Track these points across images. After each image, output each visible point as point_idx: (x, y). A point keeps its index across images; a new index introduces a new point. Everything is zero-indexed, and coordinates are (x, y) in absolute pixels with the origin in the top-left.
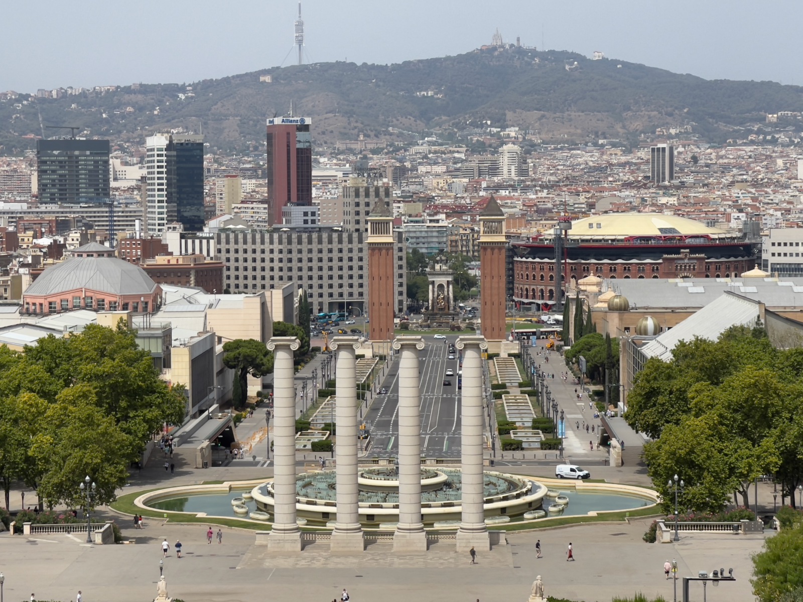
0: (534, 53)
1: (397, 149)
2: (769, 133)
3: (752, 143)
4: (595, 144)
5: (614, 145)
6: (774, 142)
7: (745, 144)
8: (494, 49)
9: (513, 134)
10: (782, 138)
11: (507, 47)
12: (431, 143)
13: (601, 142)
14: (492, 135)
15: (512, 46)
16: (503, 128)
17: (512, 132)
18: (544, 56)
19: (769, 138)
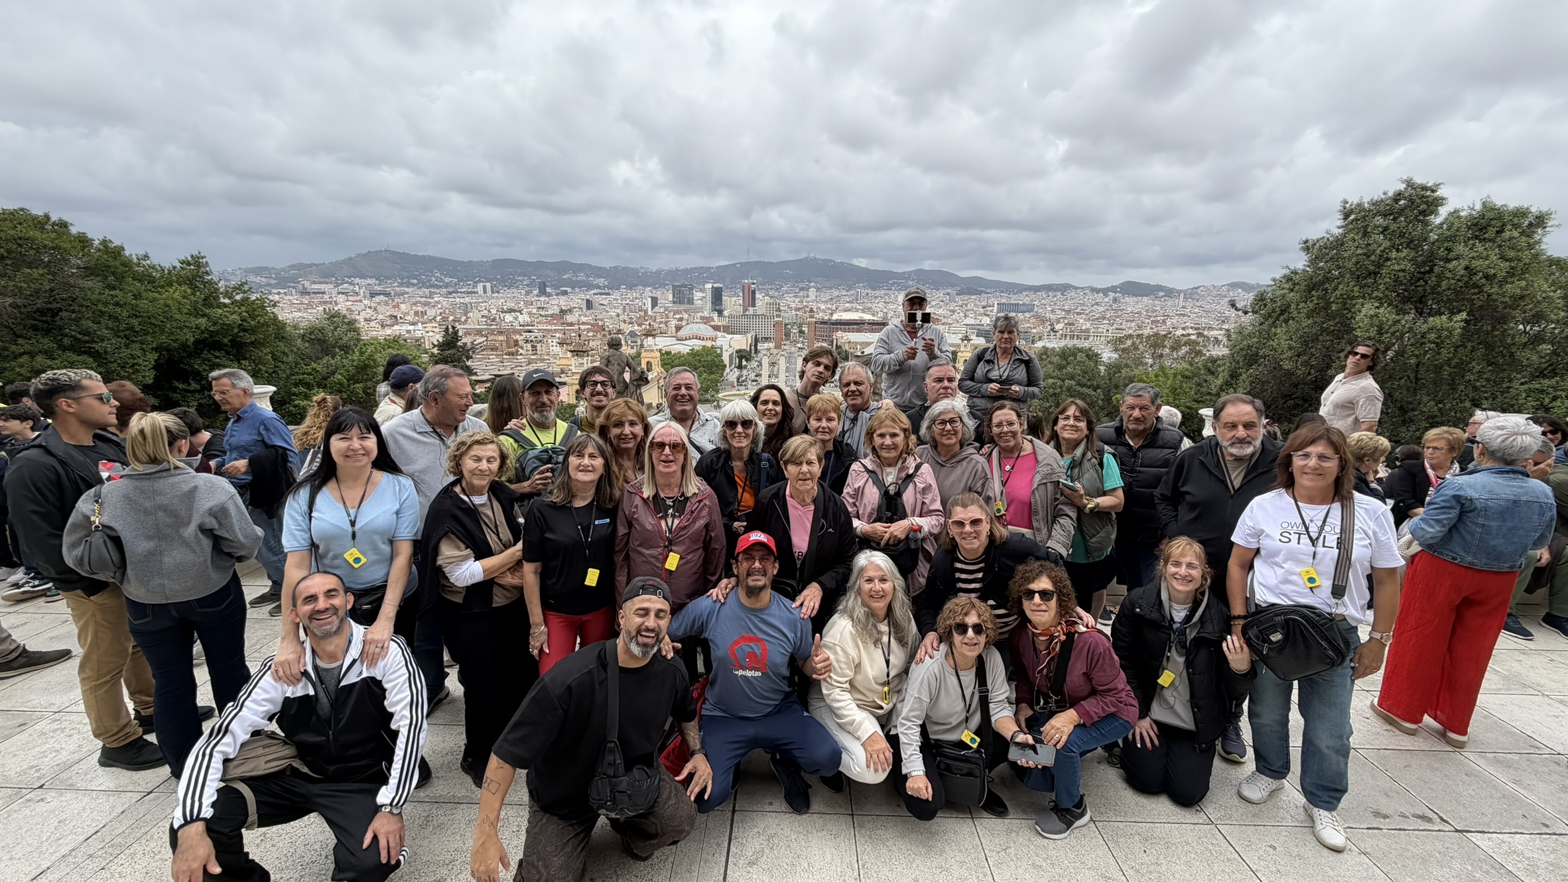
0: (820, 260)
5: (843, 289)
8: (808, 258)
9: (813, 285)
12: (788, 288)
13: (840, 288)
14: (807, 285)
15: (813, 257)
16: (810, 283)
18: (823, 261)
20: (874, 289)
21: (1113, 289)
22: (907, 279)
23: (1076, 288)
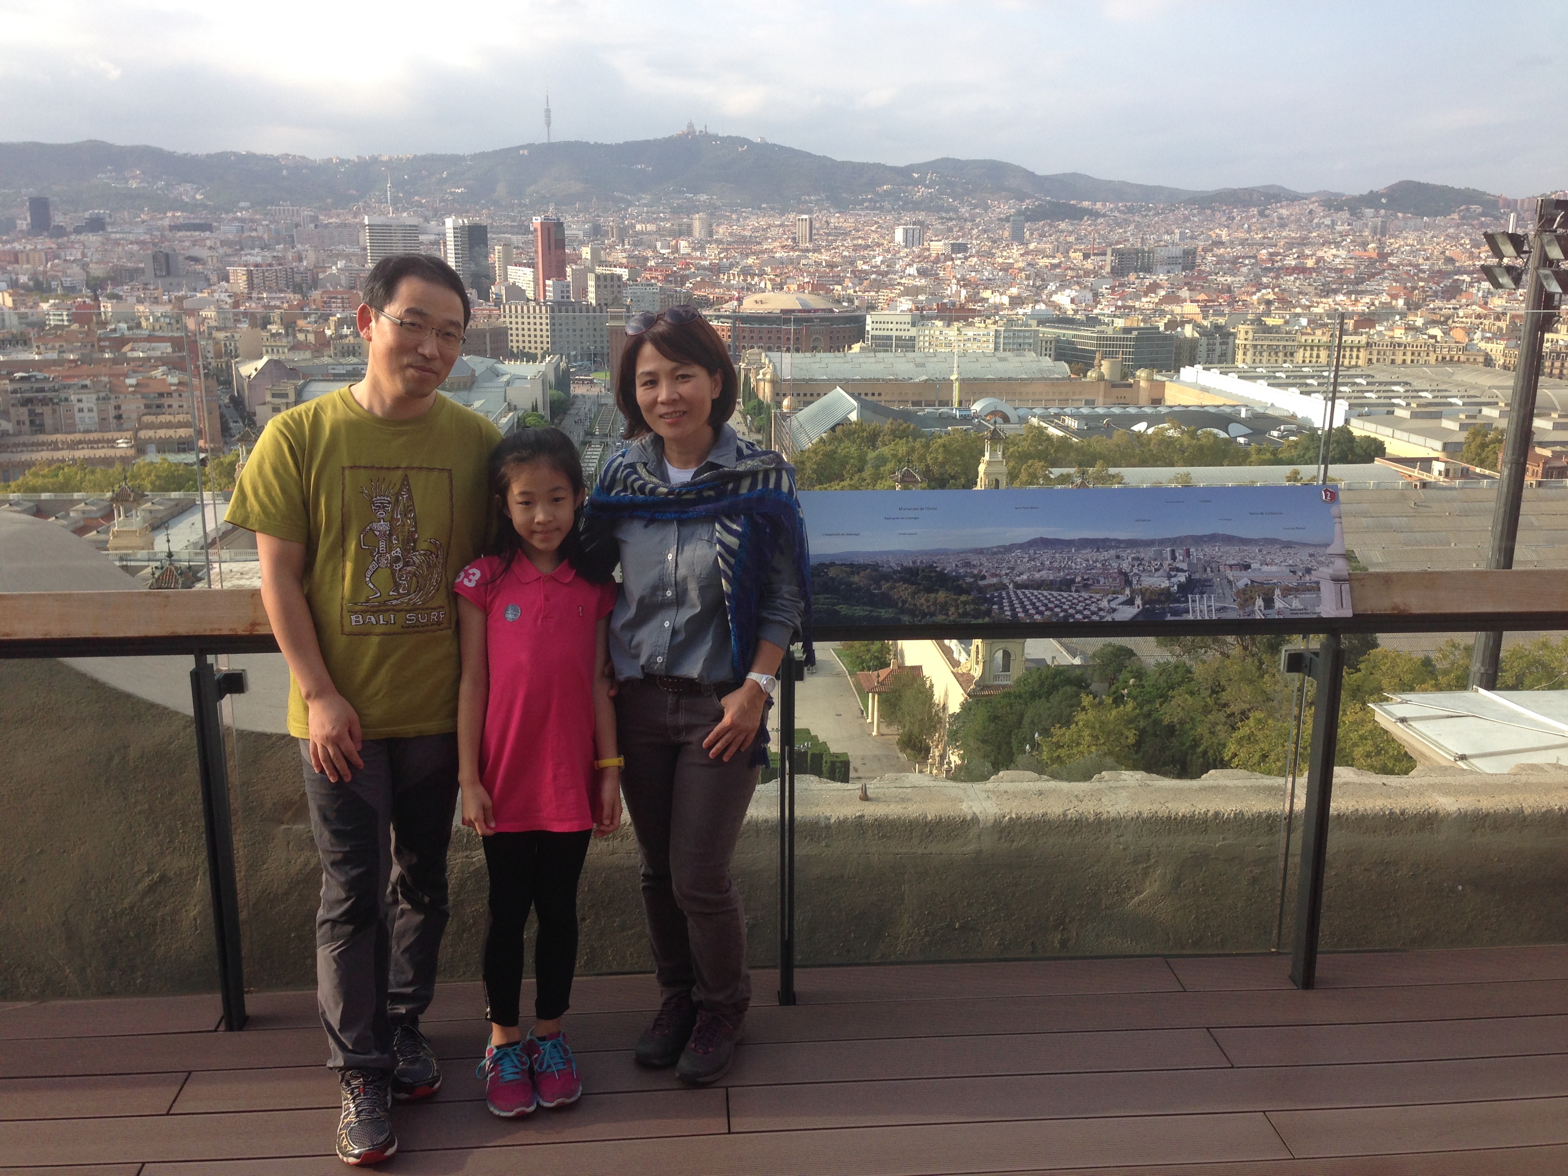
0: (716, 137)
1: (620, 210)
2: (877, 202)
3: (867, 208)
4: (760, 208)
5: (773, 209)
6: (881, 208)
7: (862, 209)
8: (689, 133)
9: (702, 199)
10: (886, 204)
11: (697, 133)
12: (645, 205)
13: (763, 206)
14: (688, 199)
15: (701, 131)
16: (695, 194)
17: (703, 197)
18: (723, 139)
19: (878, 205)
20: (842, 207)
21: (1372, 200)
22: (916, 183)
23: (1294, 198)
